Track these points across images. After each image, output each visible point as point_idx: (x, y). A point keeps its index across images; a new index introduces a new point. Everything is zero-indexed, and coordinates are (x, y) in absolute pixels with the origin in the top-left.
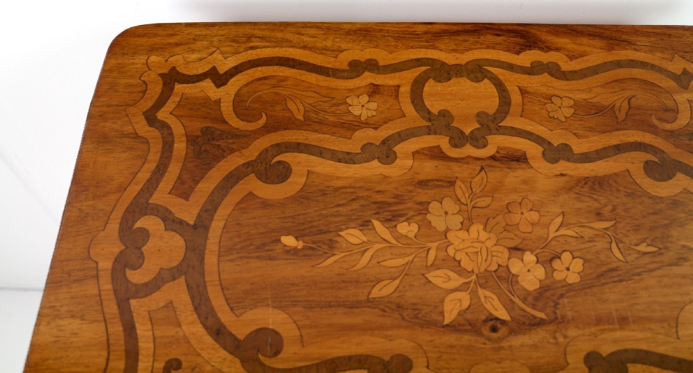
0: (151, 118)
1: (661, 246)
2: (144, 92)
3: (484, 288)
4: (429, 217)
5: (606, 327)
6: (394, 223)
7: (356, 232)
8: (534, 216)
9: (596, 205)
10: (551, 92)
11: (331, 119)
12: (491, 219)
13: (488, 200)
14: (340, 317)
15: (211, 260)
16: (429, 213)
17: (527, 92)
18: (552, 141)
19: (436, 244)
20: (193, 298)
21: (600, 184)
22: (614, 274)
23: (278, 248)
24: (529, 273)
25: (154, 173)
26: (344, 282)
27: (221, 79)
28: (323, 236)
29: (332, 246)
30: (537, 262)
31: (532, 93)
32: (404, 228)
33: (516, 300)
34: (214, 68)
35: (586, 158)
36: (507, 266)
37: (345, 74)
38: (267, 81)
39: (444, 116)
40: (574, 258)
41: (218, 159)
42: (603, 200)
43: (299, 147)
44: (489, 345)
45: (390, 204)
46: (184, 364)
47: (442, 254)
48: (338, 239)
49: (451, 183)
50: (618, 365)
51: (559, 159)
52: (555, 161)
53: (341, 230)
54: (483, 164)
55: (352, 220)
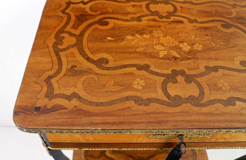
0: (63, 12)
1: (227, 43)
2: (61, 6)
3: (172, 50)
4: (153, 34)
5: (211, 60)
6: (142, 35)
7: (130, 37)
8: (187, 35)
9: (206, 33)
10: (190, 8)
11: (121, 12)
12: (173, 35)
13: (171, 31)
14: (127, 55)
15: (85, 43)
16: (153, 33)
17: (183, 8)
18: (191, 19)
19: (155, 40)
20: (79, 52)
21: (207, 29)
22: (213, 49)
23: (106, 40)
24: (186, 47)
25: (65, 24)
26: (127, 47)
27: (85, 3)
28: (120, 37)
29: (123, 39)
30: (188, 45)
31: (184, 8)
32: (145, 36)
33: (182, 53)
34: (83, 1)
35: (202, 23)
36: (179, 46)
37: (125, 2)
38: (100, 4)
39: (156, 12)
40: (199, 45)
42: (208, 32)
43: (111, 18)
44: (174, 63)
45: (140, 31)
46: (77, 67)
47: (158, 42)
48: (125, 38)
49: (160, 27)
50: (216, 69)
51: (194, 23)
52: (192, 23)
53: (126, 36)
54: (169, 23)
55: (129, 34)
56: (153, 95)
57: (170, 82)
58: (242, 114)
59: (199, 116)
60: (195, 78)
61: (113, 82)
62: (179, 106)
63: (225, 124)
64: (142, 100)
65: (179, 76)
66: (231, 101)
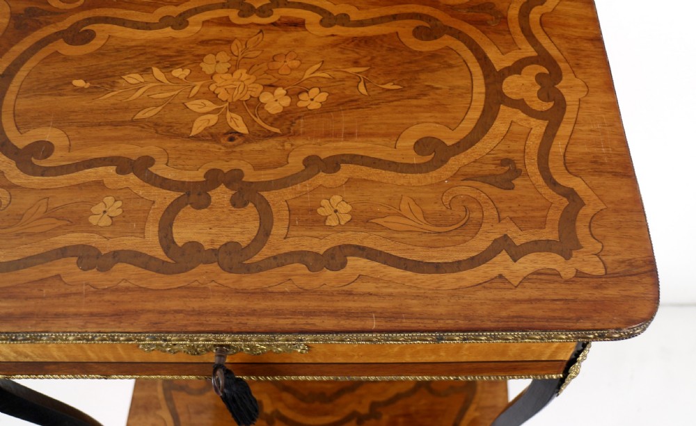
1: (406, 85)
3: (233, 112)
4: (202, 65)
5: (333, 139)
6: (170, 69)
7: (137, 76)
8: (296, 63)
9: (356, 56)
12: (256, 66)
13: (258, 53)
14: (107, 132)
16: (203, 61)
18: (333, 12)
19: (202, 83)
21: (366, 42)
22: (354, 103)
23: (70, 87)
24: (276, 102)
26: (115, 109)
28: (108, 79)
29: (113, 86)
30: (286, 95)
32: (177, 72)
33: (258, 121)
35: (361, 23)
36: (258, 98)
40: (320, 92)
41: (34, 29)
42: (363, 53)
43: (106, 20)
44: (224, 150)
45: (171, 57)
47: (205, 89)
48: (120, 81)
49: (229, 42)
50: (333, 165)
51: (335, 24)
52: (331, 25)
53: (124, 75)
54: (263, 29)
55: (136, 68)
56: (129, 243)
57: (189, 206)
58: (352, 294)
59: (227, 299)
60: (262, 193)
61: (43, 209)
62: (186, 270)
63: (290, 321)
64: (99, 255)
65: (222, 187)
66: (335, 258)
